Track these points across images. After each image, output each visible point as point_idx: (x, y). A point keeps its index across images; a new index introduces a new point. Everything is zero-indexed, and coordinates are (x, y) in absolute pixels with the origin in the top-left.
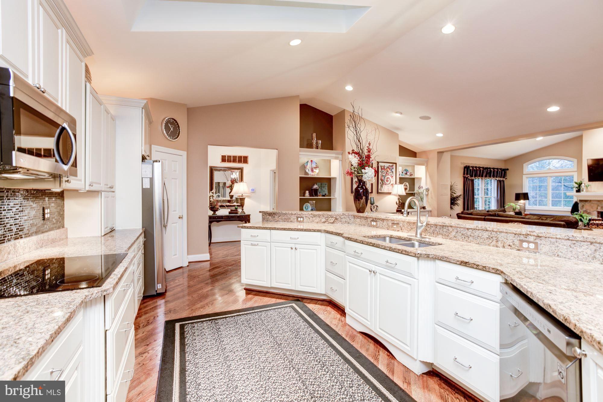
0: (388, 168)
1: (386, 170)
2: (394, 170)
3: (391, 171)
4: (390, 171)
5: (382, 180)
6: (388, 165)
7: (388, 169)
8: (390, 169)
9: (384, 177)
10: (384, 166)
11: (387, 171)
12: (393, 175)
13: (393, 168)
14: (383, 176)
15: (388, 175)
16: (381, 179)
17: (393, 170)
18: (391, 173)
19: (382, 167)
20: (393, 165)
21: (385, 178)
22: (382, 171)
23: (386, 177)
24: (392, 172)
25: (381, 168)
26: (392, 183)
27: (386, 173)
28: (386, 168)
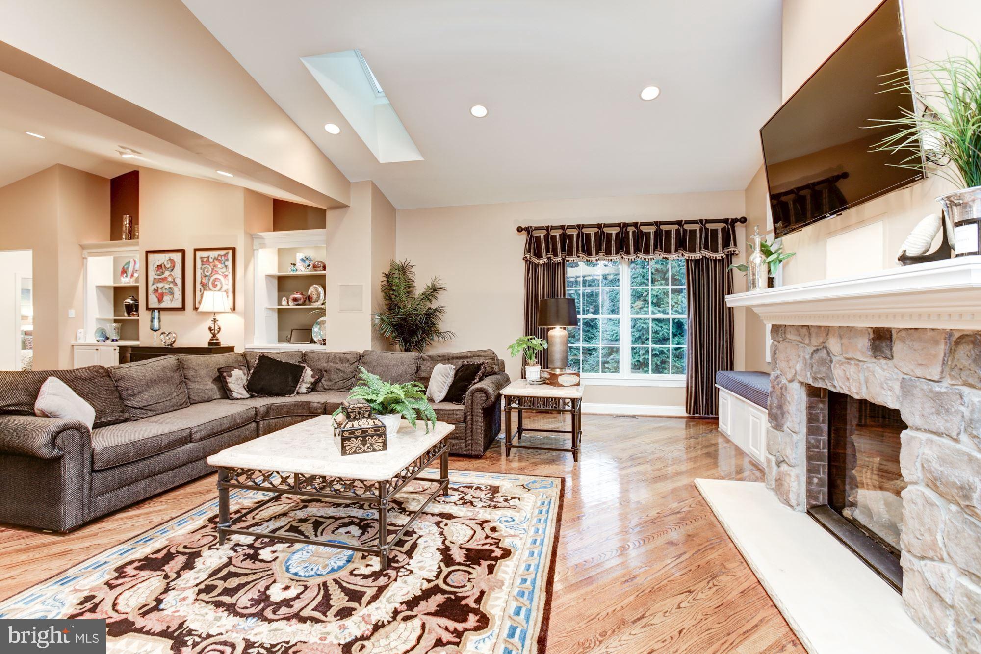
0: (217, 259)
1: (211, 264)
2: (229, 263)
3: (223, 266)
4: (220, 266)
5: (203, 284)
6: (216, 253)
7: (217, 263)
8: (220, 261)
9: (207, 278)
10: (208, 257)
11: (215, 266)
12: (226, 273)
13: (228, 259)
14: (206, 276)
15: (217, 273)
16: (201, 283)
17: (227, 263)
18: (224, 270)
19: (205, 260)
20: (227, 253)
21: (209, 280)
22: (203, 267)
23: (212, 279)
24: (226, 267)
25: (202, 261)
26: (224, 288)
27: (213, 269)
28: (211, 260)
